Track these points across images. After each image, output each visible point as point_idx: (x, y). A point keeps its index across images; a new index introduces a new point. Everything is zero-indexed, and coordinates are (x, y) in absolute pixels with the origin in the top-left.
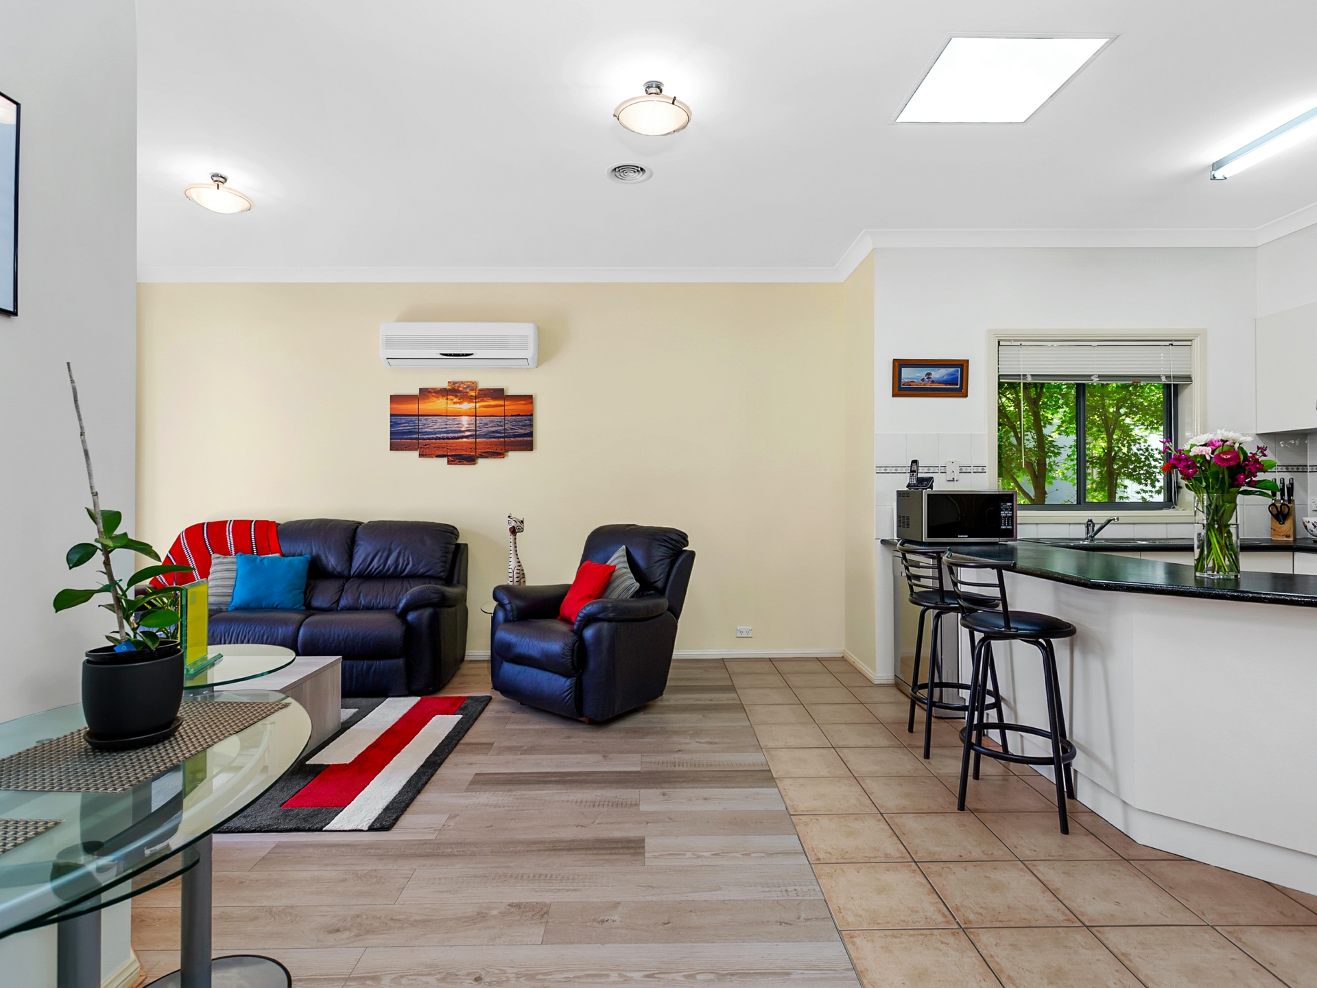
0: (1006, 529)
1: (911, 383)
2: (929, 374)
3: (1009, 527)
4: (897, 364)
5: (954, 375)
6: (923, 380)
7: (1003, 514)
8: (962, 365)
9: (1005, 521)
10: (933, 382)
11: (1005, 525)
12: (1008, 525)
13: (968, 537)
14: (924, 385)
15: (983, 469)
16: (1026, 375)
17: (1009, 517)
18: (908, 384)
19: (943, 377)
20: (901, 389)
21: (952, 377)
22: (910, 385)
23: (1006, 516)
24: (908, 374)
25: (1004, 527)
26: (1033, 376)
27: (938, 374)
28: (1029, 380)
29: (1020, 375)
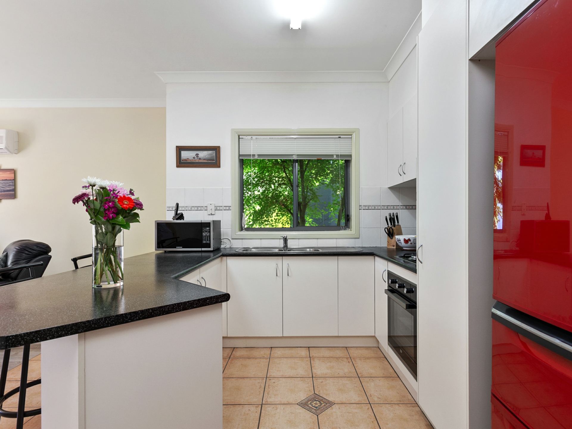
0: (206, 243)
1: (188, 160)
2: (197, 155)
3: (208, 242)
4: (178, 149)
5: (212, 155)
6: (194, 158)
7: (204, 234)
8: (217, 149)
9: (205, 238)
10: (200, 159)
11: (205, 241)
12: (207, 241)
13: (182, 248)
14: (195, 161)
15: (229, 208)
16: (255, 155)
17: (208, 236)
18: (185, 160)
19: (206, 156)
20: (181, 163)
21: (211, 156)
22: (187, 161)
23: (206, 236)
24: (185, 155)
25: (204, 242)
26: (259, 155)
27: (203, 154)
28: (256, 157)
29: (251, 155)
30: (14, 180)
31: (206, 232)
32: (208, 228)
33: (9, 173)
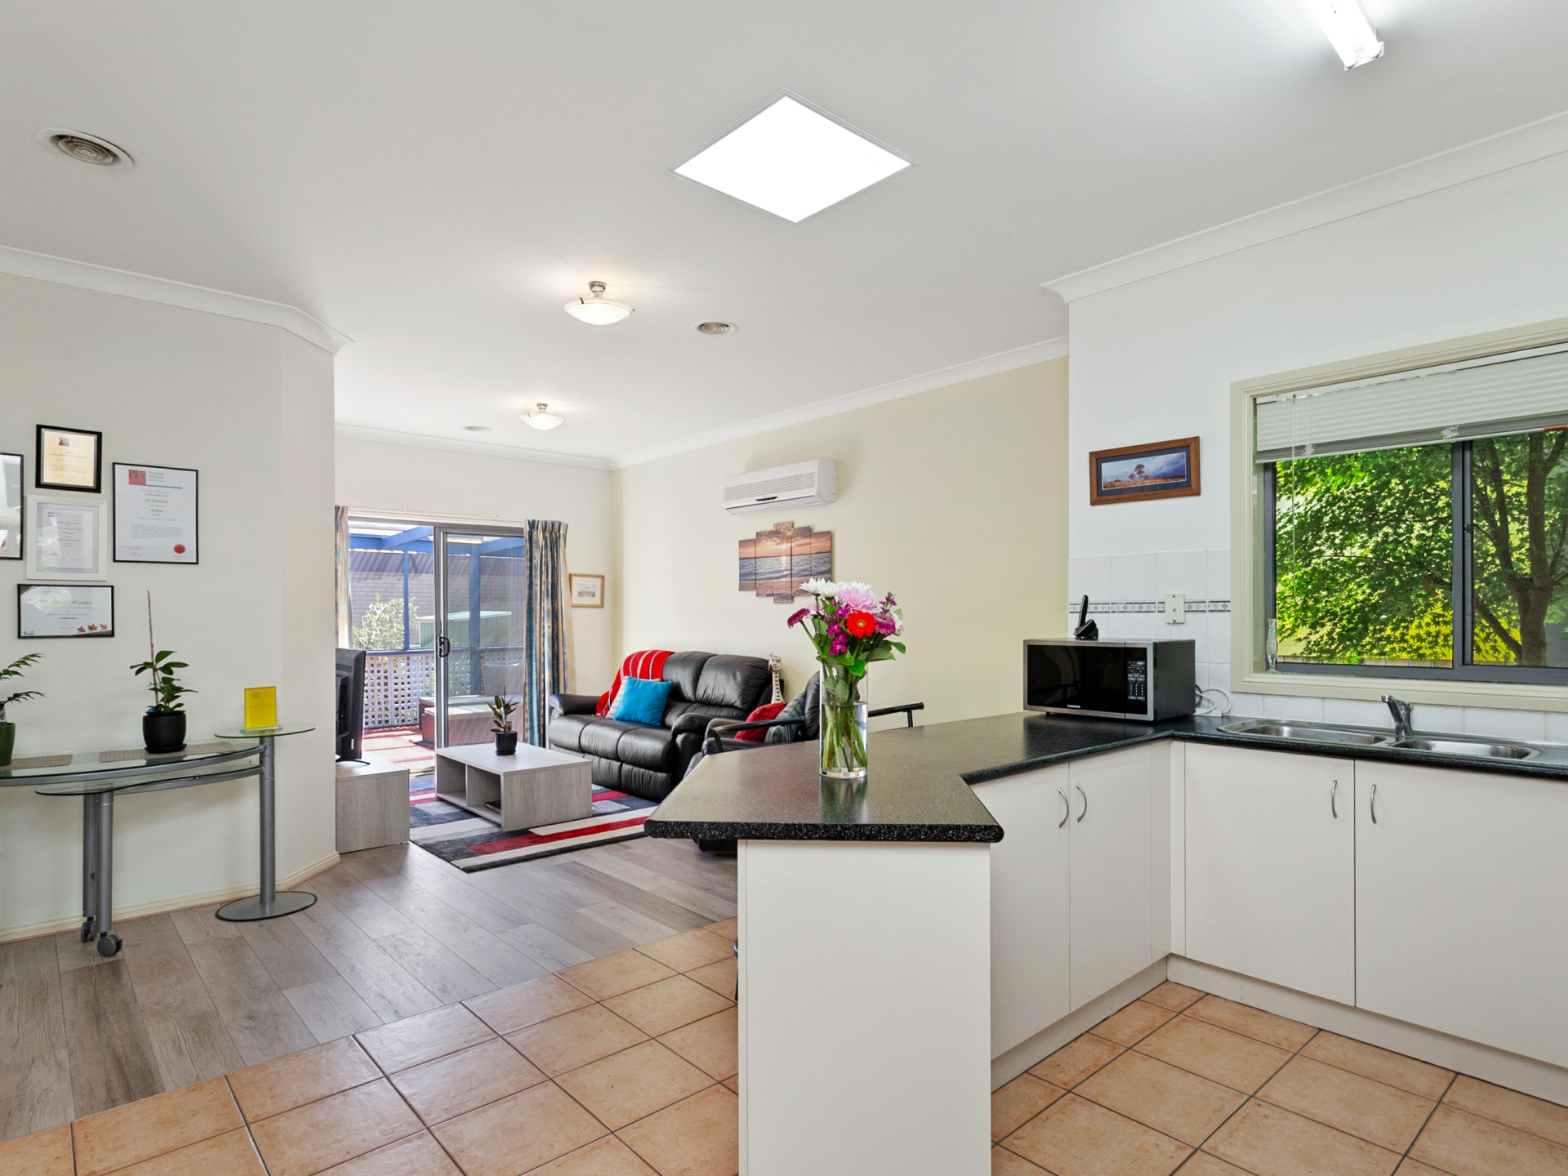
0: (1136, 700)
1: (1117, 484)
2: (1140, 467)
3: (1141, 698)
4: (1094, 459)
5: (1178, 463)
6: (1132, 476)
7: (1131, 677)
8: (1189, 447)
9: (1134, 688)
10: (1147, 478)
11: (1134, 695)
12: (1139, 695)
13: (1081, 709)
14: (1134, 484)
15: (1225, 606)
16: (1304, 446)
17: (1141, 683)
18: (1111, 484)
19: (1162, 468)
20: (1102, 494)
21: (1176, 466)
22: (1114, 486)
23: (1136, 682)
24: (1112, 471)
25: (1132, 698)
26: (1318, 447)
27: (1155, 465)
28: (1308, 454)
29: (1290, 448)
30: (830, 552)
31: (1137, 671)
32: (1140, 663)
33: (823, 539)
